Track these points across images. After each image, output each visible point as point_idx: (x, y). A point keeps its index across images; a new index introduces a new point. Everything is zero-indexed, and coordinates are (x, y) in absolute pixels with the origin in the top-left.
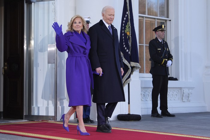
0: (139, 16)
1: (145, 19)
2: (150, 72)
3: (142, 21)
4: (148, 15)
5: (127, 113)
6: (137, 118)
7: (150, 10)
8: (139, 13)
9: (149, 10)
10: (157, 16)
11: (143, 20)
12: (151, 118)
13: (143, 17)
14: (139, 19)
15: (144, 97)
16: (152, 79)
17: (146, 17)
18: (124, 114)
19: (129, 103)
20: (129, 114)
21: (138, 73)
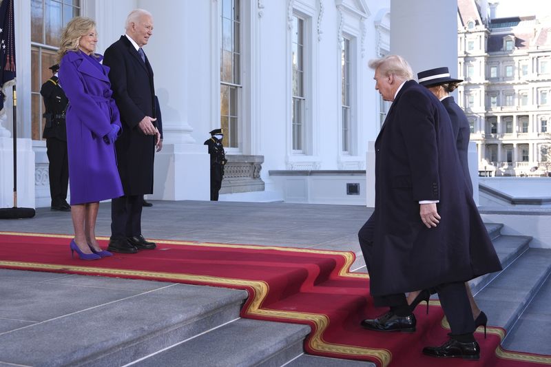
0: (32, 46)
1: (41, 51)
2: (44, 137)
3: (36, 53)
4: (47, 44)
5: (11, 206)
6: (28, 214)
7: (50, 36)
8: (32, 41)
9: (48, 36)
11: (39, 52)
12: (51, 212)
13: (38, 47)
14: (32, 51)
15: (40, 178)
17: (43, 48)
18: (6, 207)
19: (15, 190)
20: (15, 208)
21: (31, 140)
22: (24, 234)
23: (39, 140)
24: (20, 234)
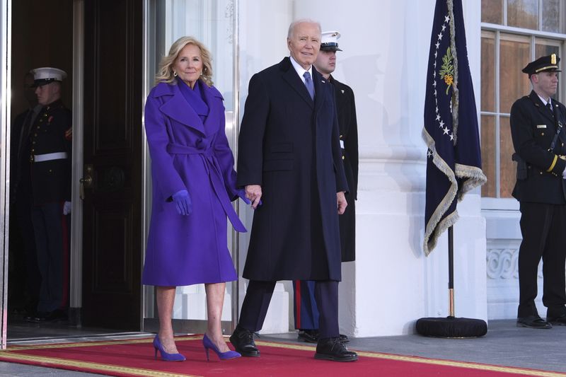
0: (483, 29)
1: (499, 37)
3: (491, 42)
4: (509, 24)
5: (445, 315)
6: (474, 329)
7: (515, 10)
8: (482, 21)
10: (535, 28)
11: (494, 40)
12: (517, 329)
13: (494, 31)
14: (482, 38)
15: (496, 267)
16: (519, 215)
17: (503, 32)
18: (437, 316)
19: (451, 285)
20: (451, 318)
21: (479, 196)
22: (465, 365)
23: (495, 196)
24: (458, 365)
